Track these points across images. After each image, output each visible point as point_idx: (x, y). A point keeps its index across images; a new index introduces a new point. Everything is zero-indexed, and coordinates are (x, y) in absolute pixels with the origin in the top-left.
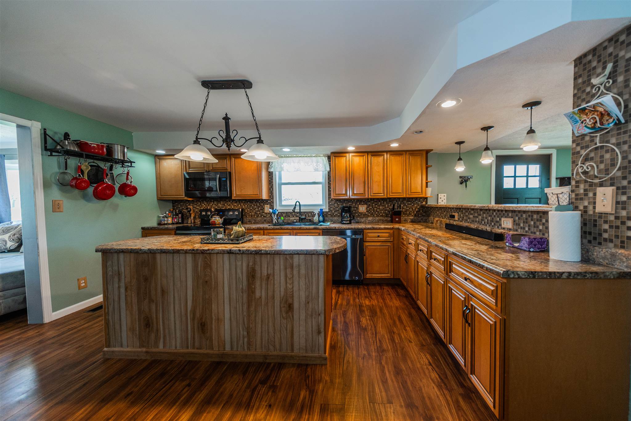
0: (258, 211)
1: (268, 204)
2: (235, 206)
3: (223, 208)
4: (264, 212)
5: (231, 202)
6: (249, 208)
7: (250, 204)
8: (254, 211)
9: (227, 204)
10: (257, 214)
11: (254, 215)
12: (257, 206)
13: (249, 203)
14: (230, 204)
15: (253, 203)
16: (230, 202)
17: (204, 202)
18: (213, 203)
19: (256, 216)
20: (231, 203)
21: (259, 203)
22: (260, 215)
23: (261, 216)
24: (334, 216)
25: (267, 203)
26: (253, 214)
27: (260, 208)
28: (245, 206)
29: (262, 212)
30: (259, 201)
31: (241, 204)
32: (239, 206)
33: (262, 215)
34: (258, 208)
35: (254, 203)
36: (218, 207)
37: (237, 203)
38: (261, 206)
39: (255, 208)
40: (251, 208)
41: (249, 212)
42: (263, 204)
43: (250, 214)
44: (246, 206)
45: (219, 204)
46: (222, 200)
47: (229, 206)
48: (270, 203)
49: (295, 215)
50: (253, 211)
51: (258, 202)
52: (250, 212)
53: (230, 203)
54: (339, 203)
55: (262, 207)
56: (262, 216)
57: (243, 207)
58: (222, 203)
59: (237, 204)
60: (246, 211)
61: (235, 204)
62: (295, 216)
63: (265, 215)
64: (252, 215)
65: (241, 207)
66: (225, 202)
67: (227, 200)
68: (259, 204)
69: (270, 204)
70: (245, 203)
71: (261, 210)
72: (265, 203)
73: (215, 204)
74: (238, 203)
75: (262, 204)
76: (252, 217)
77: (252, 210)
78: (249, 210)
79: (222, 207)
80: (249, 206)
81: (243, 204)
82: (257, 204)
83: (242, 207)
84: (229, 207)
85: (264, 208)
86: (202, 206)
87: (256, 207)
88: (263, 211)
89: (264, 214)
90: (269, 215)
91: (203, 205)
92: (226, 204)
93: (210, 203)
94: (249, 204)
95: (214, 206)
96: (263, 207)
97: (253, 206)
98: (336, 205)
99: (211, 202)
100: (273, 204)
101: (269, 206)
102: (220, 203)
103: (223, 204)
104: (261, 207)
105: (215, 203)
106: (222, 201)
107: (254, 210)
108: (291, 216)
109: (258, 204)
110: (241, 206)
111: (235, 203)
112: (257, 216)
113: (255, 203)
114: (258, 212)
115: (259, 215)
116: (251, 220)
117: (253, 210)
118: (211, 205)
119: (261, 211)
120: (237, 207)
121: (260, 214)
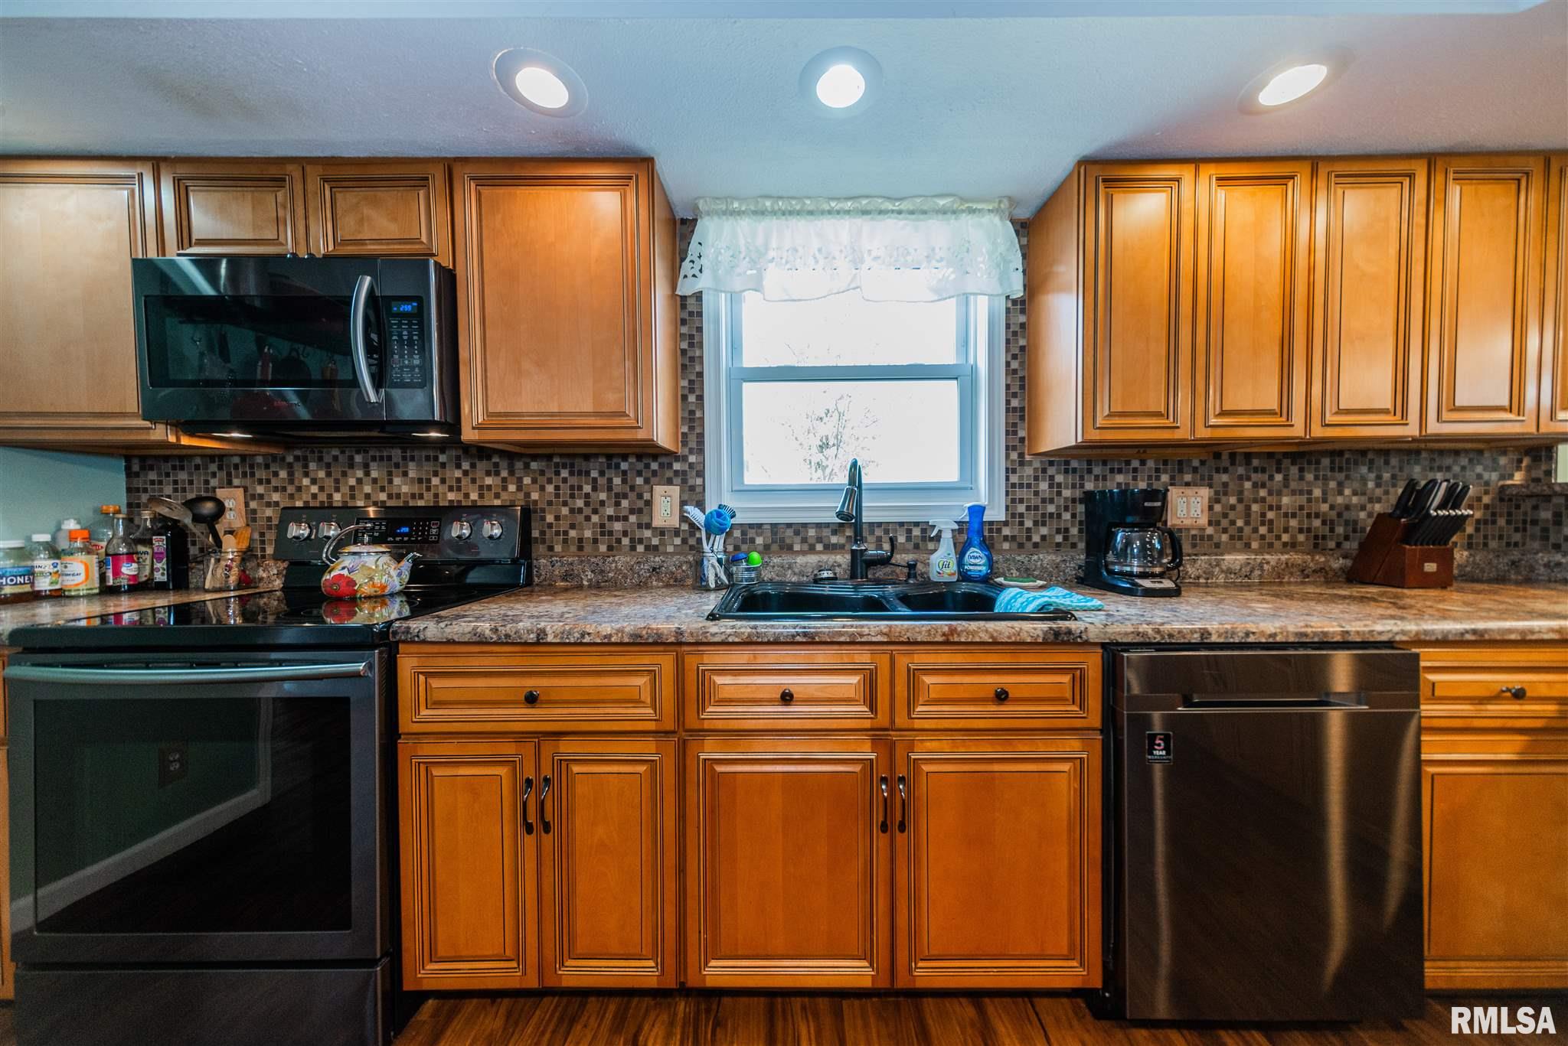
0: (618, 519)
1: (670, 482)
2: (489, 487)
3: (421, 503)
4: (648, 526)
5: (466, 466)
6: (565, 504)
7: (574, 481)
8: (595, 518)
9: (443, 481)
10: (611, 533)
11: (595, 541)
12: (610, 489)
13: (564, 473)
14: (459, 480)
15: (588, 473)
16: (459, 466)
17: (312, 466)
18: (360, 474)
19: (603, 548)
20: (466, 473)
21: (624, 473)
22: (626, 541)
23: (633, 548)
24: (1036, 545)
25: (669, 474)
26: (588, 534)
27: (625, 503)
28: (542, 488)
29: (640, 526)
30: (624, 466)
31: (520, 480)
32: (512, 488)
33: (641, 541)
34: (617, 504)
35: (594, 474)
36: (390, 496)
37: (497, 474)
38: (632, 488)
39: (602, 503)
40: (580, 503)
41: (563, 525)
42: (647, 481)
43: (573, 533)
44: (550, 488)
45: (397, 481)
46: (412, 459)
47: (451, 489)
48: (684, 473)
49: (819, 540)
50: (588, 518)
51: (618, 466)
52: (573, 526)
53: (458, 474)
54: (1059, 478)
55: (640, 496)
56: (640, 548)
57: (535, 496)
58: (412, 474)
59: (498, 481)
60: (550, 518)
61: (489, 481)
62: (819, 547)
63: (655, 541)
64: (580, 540)
65: (521, 496)
66: (429, 467)
67: (442, 458)
68: (624, 481)
69: (684, 481)
70: (542, 473)
71: (632, 511)
72: (655, 473)
73: (375, 481)
74: (504, 474)
75: (639, 481)
76: (580, 548)
77: (580, 510)
78: (565, 511)
79: (413, 496)
80: (565, 490)
81: (534, 481)
82: (610, 480)
83: (527, 495)
84: (451, 496)
85: (649, 503)
86: (299, 489)
87: (603, 496)
88: (645, 520)
89: (648, 533)
90: (678, 541)
91: (306, 482)
92: (435, 481)
93: (344, 474)
94: (565, 480)
95: (367, 489)
96: (646, 496)
97: (587, 488)
98: (1044, 486)
99: (352, 466)
100: (699, 481)
101: (675, 491)
102: (405, 474)
103: (420, 481)
104: (632, 495)
105: (374, 474)
106: (412, 465)
107: (595, 512)
108: (797, 547)
109: (617, 481)
110: (519, 488)
111: (488, 474)
112: (610, 548)
113: (602, 473)
114: (618, 526)
115: (619, 541)
116: (577, 568)
117: (587, 511)
118: (352, 482)
119: (633, 519)
120: (497, 496)
121: (625, 533)
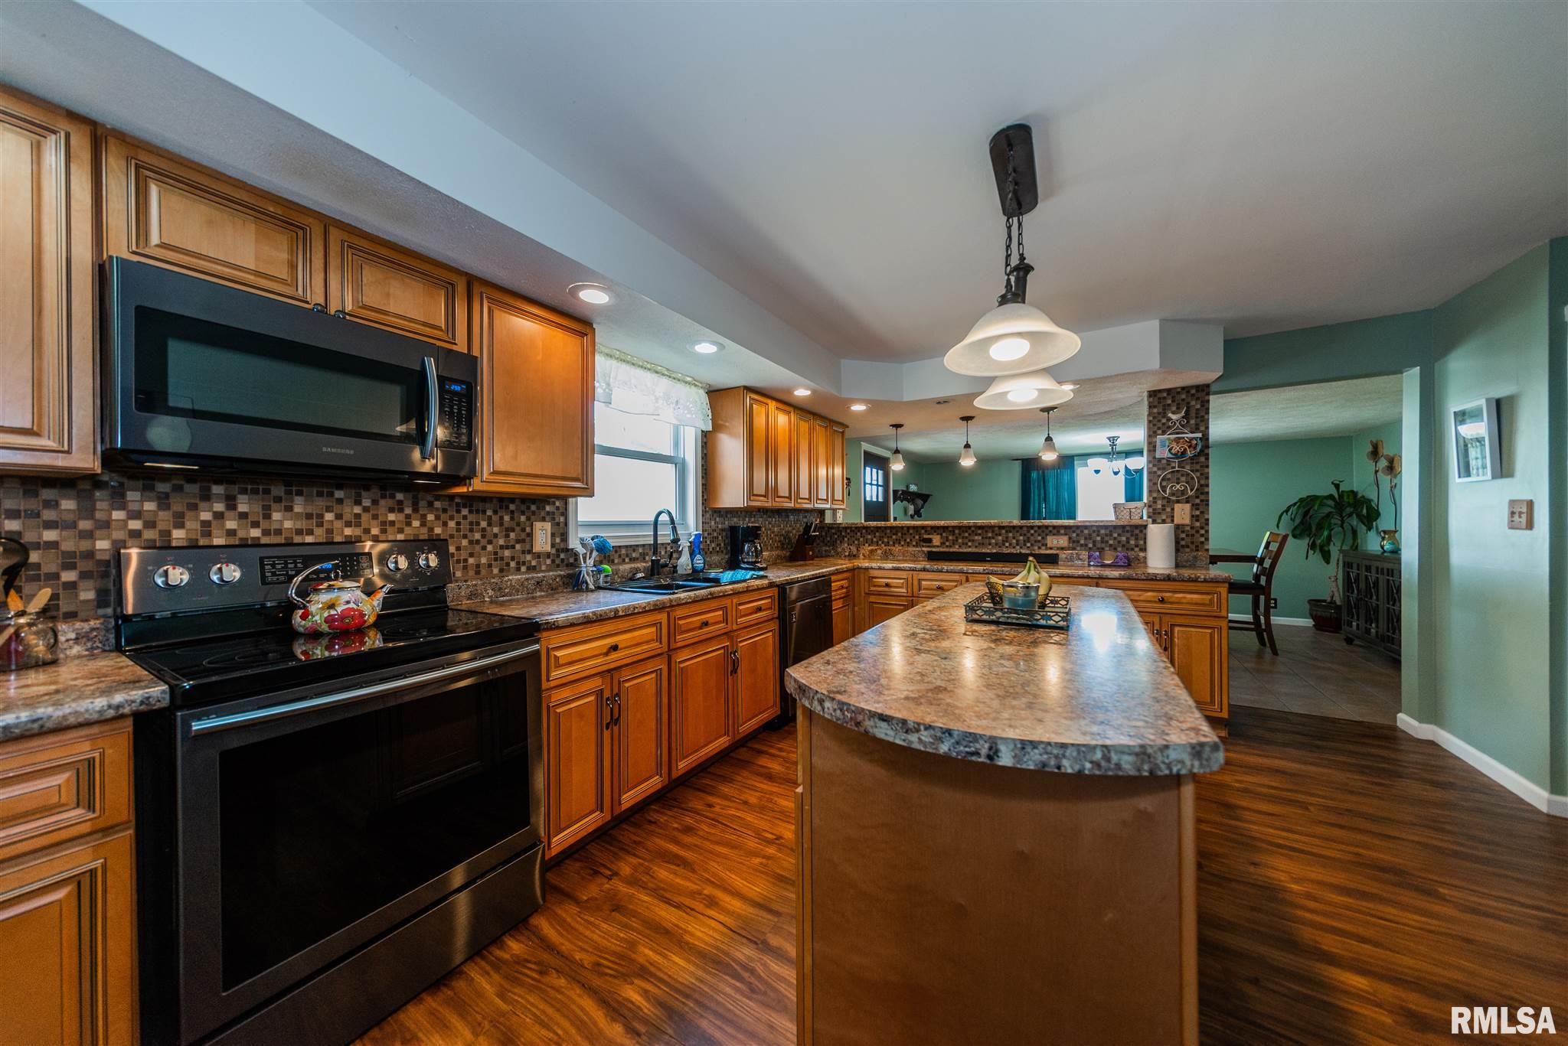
0: (507, 547)
1: (543, 520)
2: (392, 523)
3: (309, 539)
4: (530, 552)
5: (367, 503)
6: (465, 536)
7: (472, 518)
8: (490, 548)
9: (339, 517)
10: (502, 559)
11: (490, 566)
12: (501, 524)
13: (465, 512)
14: (358, 516)
15: (484, 512)
16: (358, 502)
17: (132, 496)
18: (219, 507)
19: (496, 571)
20: (366, 510)
21: (512, 512)
22: (513, 564)
23: (518, 569)
24: (711, 552)
25: (543, 514)
26: (484, 560)
27: (512, 535)
28: (445, 524)
29: (523, 552)
30: (512, 507)
31: (424, 516)
32: (416, 523)
33: (524, 563)
34: (507, 536)
35: (489, 513)
36: (266, 533)
37: (401, 510)
38: (518, 524)
39: (496, 536)
40: (477, 536)
41: (463, 555)
42: (528, 519)
43: (471, 561)
44: (452, 524)
45: (276, 516)
46: (300, 493)
47: (348, 524)
48: (553, 513)
49: (627, 556)
50: (484, 548)
51: (507, 507)
52: (471, 555)
53: (357, 510)
55: (524, 530)
56: (523, 569)
57: (438, 530)
58: (298, 509)
59: (401, 517)
60: (452, 549)
61: (391, 517)
62: (627, 560)
63: (534, 563)
64: (478, 566)
65: (424, 530)
66: (321, 503)
67: (339, 494)
68: (512, 519)
69: (554, 519)
70: (445, 511)
71: (518, 541)
72: (534, 513)
73: (243, 516)
74: (408, 511)
75: (523, 518)
76: (478, 573)
77: (478, 542)
78: (465, 542)
79: (299, 532)
80: (465, 525)
81: (437, 518)
82: (501, 518)
83: (431, 530)
84: (348, 531)
85: (530, 535)
86: (107, 524)
87: (496, 530)
88: (528, 547)
89: (529, 557)
90: (548, 562)
91: (118, 515)
92: (329, 516)
93: (194, 507)
94: (465, 517)
95: (231, 525)
96: (528, 530)
97: (484, 524)
99: (206, 497)
100: (564, 520)
101: (548, 526)
102: (289, 509)
103: (309, 516)
104: (518, 529)
105: (242, 508)
106: (299, 500)
107: (490, 542)
108: (616, 561)
109: (507, 518)
110: (423, 524)
111: (391, 510)
112: (501, 570)
113: (495, 512)
114: (507, 553)
115: (508, 564)
116: (480, 588)
117: (483, 542)
118: (206, 516)
119: (518, 547)
120: (401, 531)
121: (513, 558)
